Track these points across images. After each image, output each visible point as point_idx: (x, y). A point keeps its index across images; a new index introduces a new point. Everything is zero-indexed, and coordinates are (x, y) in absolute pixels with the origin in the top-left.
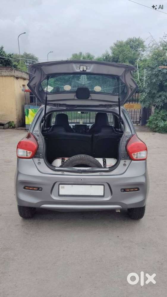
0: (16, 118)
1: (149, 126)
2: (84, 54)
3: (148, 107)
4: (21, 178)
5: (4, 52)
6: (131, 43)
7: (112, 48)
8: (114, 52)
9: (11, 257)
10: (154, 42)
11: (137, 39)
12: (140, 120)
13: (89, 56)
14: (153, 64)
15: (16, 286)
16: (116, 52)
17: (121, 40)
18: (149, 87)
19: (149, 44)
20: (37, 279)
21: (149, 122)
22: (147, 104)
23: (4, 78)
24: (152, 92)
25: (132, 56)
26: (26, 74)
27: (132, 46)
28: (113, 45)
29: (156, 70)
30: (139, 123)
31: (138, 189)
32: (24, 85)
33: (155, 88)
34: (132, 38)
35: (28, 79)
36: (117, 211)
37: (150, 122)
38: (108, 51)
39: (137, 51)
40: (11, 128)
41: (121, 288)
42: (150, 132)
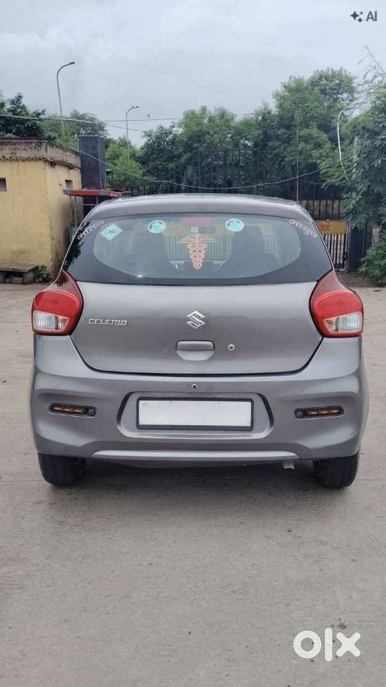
0: (51, 257)
1: (366, 273)
2: (212, 109)
3: (363, 226)
4: (43, 384)
5: (23, 107)
6: (323, 82)
7: (277, 95)
8: (282, 103)
9: (15, 581)
10: (377, 68)
11: (337, 73)
12: (344, 259)
13: (223, 114)
14: (376, 122)
15: (24, 655)
16: (287, 105)
17: (299, 76)
18: (366, 177)
19: (365, 76)
20: (78, 637)
21: (366, 263)
22: (361, 219)
23: (22, 164)
24: (373, 191)
25: (324, 112)
26: (73, 156)
27: (325, 89)
28: (280, 89)
29: (383, 137)
30: (343, 268)
31: (341, 411)
32: (68, 182)
33: (381, 180)
34: (325, 70)
35: (79, 166)
36: (286, 467)
37: (369, 263)
38: (268, 102)
39: (336, 99)
40: (41, 282)
41: (295, 662)
42: (368, 287)
